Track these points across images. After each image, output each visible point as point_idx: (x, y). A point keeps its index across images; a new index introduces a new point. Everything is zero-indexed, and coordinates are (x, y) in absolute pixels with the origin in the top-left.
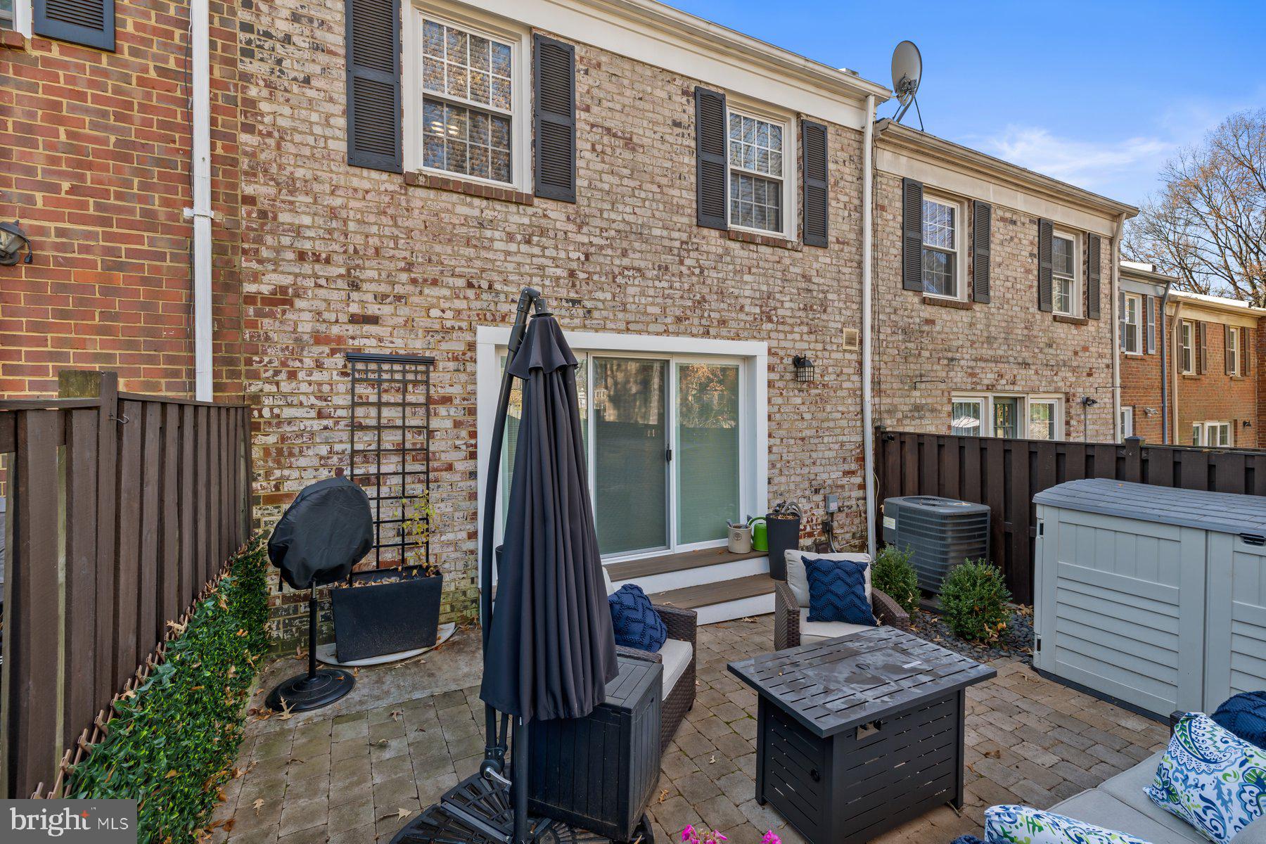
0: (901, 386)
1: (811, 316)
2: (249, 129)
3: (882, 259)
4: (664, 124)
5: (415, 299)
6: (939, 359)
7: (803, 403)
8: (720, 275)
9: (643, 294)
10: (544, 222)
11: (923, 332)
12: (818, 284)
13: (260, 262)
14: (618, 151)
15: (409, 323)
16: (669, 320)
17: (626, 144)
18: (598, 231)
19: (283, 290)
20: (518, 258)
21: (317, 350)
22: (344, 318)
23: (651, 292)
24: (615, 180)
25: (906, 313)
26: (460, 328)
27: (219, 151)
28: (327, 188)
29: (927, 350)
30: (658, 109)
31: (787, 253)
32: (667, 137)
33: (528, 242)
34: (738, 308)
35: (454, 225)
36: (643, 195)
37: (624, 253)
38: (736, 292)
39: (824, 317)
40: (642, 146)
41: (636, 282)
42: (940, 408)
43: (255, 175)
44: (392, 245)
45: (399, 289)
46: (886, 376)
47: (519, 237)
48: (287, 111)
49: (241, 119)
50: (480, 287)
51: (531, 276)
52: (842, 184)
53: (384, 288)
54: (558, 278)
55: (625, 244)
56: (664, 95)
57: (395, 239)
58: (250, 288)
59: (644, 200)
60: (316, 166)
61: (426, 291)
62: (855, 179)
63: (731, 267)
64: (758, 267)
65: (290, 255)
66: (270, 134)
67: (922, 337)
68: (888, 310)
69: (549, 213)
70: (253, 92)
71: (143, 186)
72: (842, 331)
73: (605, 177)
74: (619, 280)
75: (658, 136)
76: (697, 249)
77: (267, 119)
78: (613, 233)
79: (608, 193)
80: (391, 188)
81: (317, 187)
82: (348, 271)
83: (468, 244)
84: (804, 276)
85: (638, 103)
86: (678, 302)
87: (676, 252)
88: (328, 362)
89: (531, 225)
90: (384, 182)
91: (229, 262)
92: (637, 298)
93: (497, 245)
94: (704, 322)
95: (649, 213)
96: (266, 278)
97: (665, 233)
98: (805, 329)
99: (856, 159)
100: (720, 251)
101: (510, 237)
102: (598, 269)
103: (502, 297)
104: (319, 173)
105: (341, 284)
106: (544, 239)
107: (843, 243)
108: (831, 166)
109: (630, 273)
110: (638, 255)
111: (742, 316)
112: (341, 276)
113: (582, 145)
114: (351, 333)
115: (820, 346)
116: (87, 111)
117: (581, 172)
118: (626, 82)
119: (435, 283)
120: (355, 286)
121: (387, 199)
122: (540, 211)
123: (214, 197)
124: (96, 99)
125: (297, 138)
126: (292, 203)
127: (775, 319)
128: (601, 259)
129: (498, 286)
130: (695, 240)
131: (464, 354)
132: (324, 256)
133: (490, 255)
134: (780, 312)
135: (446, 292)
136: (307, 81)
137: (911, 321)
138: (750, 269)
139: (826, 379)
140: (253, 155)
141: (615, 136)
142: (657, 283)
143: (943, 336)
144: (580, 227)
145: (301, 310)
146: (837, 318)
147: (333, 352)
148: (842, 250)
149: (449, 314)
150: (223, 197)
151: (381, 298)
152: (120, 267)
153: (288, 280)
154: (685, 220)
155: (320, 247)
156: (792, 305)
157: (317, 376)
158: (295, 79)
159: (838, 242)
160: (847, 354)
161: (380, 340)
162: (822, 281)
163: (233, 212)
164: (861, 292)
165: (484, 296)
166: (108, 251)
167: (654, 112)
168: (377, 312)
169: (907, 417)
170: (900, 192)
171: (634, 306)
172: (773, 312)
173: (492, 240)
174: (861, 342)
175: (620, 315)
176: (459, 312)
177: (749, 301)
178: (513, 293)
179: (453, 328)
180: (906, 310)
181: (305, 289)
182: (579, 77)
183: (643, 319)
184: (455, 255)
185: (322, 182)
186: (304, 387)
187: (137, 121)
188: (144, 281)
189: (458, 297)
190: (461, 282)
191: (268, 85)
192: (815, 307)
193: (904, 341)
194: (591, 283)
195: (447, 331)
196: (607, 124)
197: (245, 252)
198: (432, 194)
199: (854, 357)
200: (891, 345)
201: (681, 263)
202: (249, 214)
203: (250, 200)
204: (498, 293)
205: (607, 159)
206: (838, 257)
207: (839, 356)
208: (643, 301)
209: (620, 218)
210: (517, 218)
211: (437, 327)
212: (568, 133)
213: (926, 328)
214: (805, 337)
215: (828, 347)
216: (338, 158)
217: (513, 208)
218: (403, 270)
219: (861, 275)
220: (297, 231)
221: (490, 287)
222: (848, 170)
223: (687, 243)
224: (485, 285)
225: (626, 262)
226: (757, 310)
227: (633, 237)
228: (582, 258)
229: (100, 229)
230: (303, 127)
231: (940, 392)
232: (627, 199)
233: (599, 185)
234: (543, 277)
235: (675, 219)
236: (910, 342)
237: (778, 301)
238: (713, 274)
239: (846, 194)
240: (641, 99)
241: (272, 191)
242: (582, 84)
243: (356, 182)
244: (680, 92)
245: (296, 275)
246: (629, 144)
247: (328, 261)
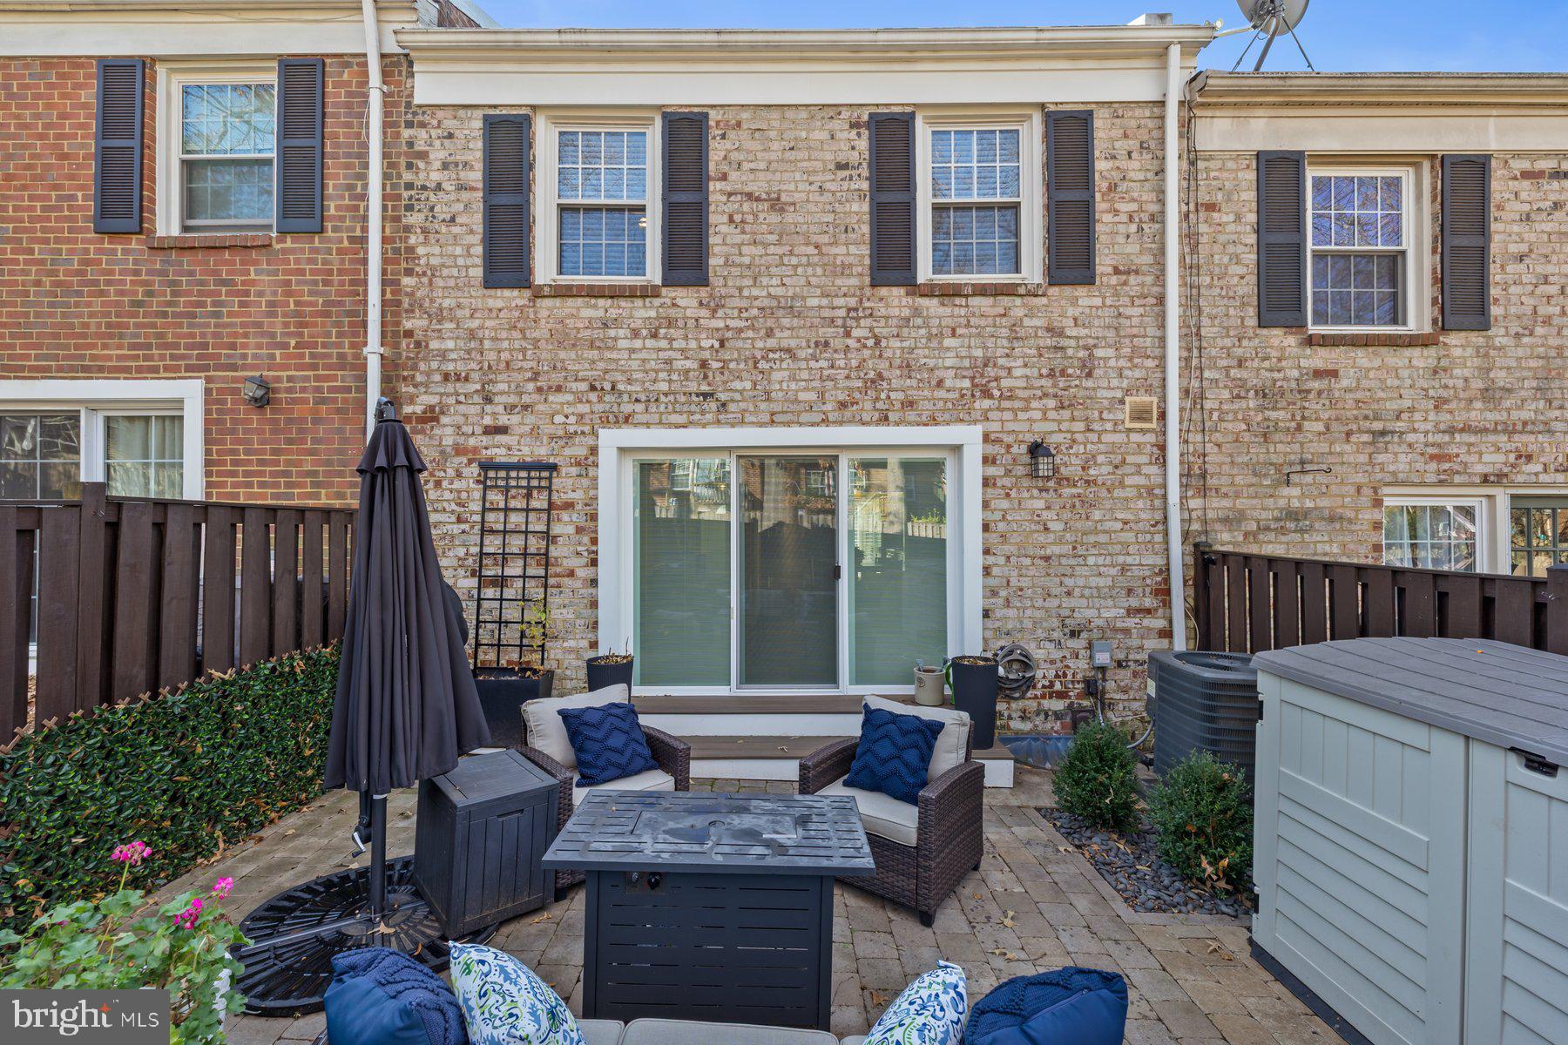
0: (1254, 480)
1: (1061, 385)
2: (409, 272)
3: (1210, 286)
4: (824, 171)
5: (540, 407)
6: (1349, 434)
7: (1048, 508)
8: (906, 344)
9: (793, 378)
10: (672, 312)
11: (1308, 391)
12: (1077, 338)
13: (415, 386)
14: (761, 216)
15: (535, 431)
16: (829, 407)
17: (772, 207)
18: (736, 312)
19: (431, 408)
20: (643, 355)
21: (457, 460)
22: (479, 430)
23: (805, 375)
24: (759, 250)
25: (1266, 364)
26: (583, 433)
27: (389, 296)
28: (467, 313)
29: (1317, 419)
30: (815, 154)
31: (1018, 301)
32: (828, 186)
33: (655, 336)
34: (934, 383)
35: (578, 330)
36: (794, 261)
37: (770, 333)
38: (931, 363)
39: (1089, 383)
40: (794, 204)
41: (784, 365)
42: (1350, 514)
43: (413, 311)
44: (521, 357)
45: (526, 399)
46: (1220, 465)
47: (644, 332)
48: (437, 250)
49: (404, 265)
50: (602, 389)
51: (657, 371)
52: (1123, 186)
53: (513, 399)
54: (688, 371)
55: (770, 323)
56: (825, 135)
57: (523, 350)
58: (408, 409)
59: (795, 267)
60: (459, 294)
61: (551, 398)
62: (1150, 175)
63: (923, 331)
64: (968, 325)
65: (437, 377)
66: (424, 274)
67: (1305, 399)
68: (1224, 363)
69: (679, 302)
70: (412, 240)
71: (340, 335)
72: (1122, 402)
73: (745, 249)
74: (763, 365)
75: (815, 187)
76: (871, 315)
77: (423, 261)
78: (755, 312)
79: (749, 266)
80: (521, 302)
81: (459, 313)
82: (483, 386)
83: (592, 346)
84: (1049, 329)
85: (788, 155)
86: (842, 384)
87: (840, 322)
88: (466, 471)
89: (657, 318)
90: (514, 298)
91: (394, 388)
92: (785, 385)
93: (622, 344)
94: (880, 405)
95: (803, 281)
96: (419, 400)
97: (825, 302)
98: (1051, 403)
99: (1153, 145)
100: (906, 312)
101: (636, 334)
102: (736, 355)
103: (625, 397)
104: (461, 300)
105: (477, 399)
106: (672, 331)
107: (1128, 273)
108: (1101, 165)
109: (777, 356)
110: (787, 333)
111: (941, 394)
112: (477, 391)
113: (716, 218)
114: (484, 444)
115: (1080, 426)
116: (305, 283)
117: (716, 249)
118: (773, 134)
119: (559, 389)
120: (488, 400)
121: (517, 314)
122: (668, 301)
123: (383, 334)
124: (313, 272)
125: (445, 272)
126: (439, 331)
127: (996, 393)
128: (740, 344)
129: (621, 387)
130: (867, 304)
131: (586, 459)
132: (463, 374)
133: (614, 355)
134: (1005, 383)
135: (570, 397)
136: (453, 220)
137: (1276, 375)
138: (954, 330)
139: (1092, 472)
140: (412, 294)
141: (758, 199)
142: (812, 364)
143: (1359, 395)
144: (715, 311)
145: (445, 426)
146: (1115, 383)
147: (470, 462)
148: (1125, 283)
149: (572, 419)
150: (391, 333)
151: (510, 409)
152: (323, 401)
153: (434, 400)
154: (854, 281)
155: (460, 367)
156: (1028, 371)
157: (457, 485)
158: (444, 221)
159: (1117, 271)
160: (1135, 437)
161: (509, 449)
162: (1083, 332)
163: (396, 345)
164: (1163, 340)
165: (607, 398)
166: (318, 390)
167: (809, 160)
168: (507, 423)
169: (1268, 529)
170: (1251, 176)
171: (781, 394)
172: (994, 384)
173: (615, 339)
174: (1163, 416)
175: (763, 406)
176: (581, 416)
177: (951, 373)
178: (637, 393)
179: (576, 433)
180: (1264, 359)
181: (449, 406)
182: (713, 144)
183: (793, 407)
184: (578, 360)
185: (463, 308)
186: (447, 495)
187: (336, 283)
188: (338, 411)
189: (581, 401)
190: (584, 386)
191: (425, 231)
192: (1070, 371)
193: (1262, 408)
194: (726, 373)
195: (570, 436)
196: (747, 189)
197: (405, 379)
198: (558, 302)
199: (1151, 438)
200: (1230, 417)
201: (848, 334)
202: (408, 346)
203: (409, 334)
204: (620, 393)
205: (748, 228)
206: (1116, 295)
207: (1119, 438)
208: (793, 386)
209: (764, 293)
210: (643, 312)
211: (561, 433)
212: (700, 210)
213: (1316, 385)
214: (1052, 415)
215: (1096, 426)
216: (477, 283)
217: (638, 302)
218: (530, 380)
219: (1162, 317)
220: (443, 355)
221: (613, 388)
222: (1137, 167)
223: (856, 310)
224: (608, 386)
225: (771, 343)
226: (967, 383)
227: (780, 313)
228: (717, 345)
229: (311, 373)
230: (449, 262)
231: (1352, 490)
232: (773, 270)
233: (738, 260)
234: (670, 372)
235: (839, 282)
236: (1274, 409)
237: (1002, 367)
238: (895, 343)
239: (1134, 200)
240: (792, 149)
241: (424, 323)
242: (717, 151)
243: (491, 303)
244: (847, 126)
245: (441, 395)
246: (776, 204)
247: (467, 379)
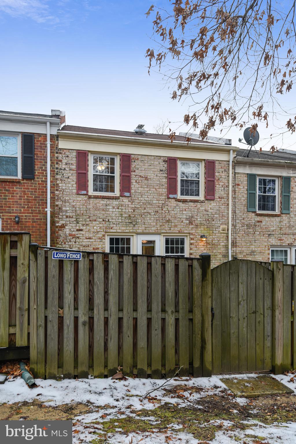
0: (246, 244)
1: (208, 222)
2: (57, 190)
3: (238, 202)
4: (157, 171)
5: (91, 225)
6: (264, 235)
7: (205, 250)
8: (175, 212)
9: (150, 219)
10: (122, 203)
11: (256, 225)
12: (211, 212)
13: (59, 219)
14: (143, 181)
15: (89, 231)
16: (158, 226)
17: (146, 179)
18: (137, 203)
19: (63, 224)
20: (115, 213)
21: (70, 237)
22: (75, 230)
23: (153, 219)
24: (142, 189)
25: (248, 219)
26: (101, 231)
27: (52, 196)
28: (72, 201)
29: (258, 231)
30: (155, 167)
31: (199, 204)
32: (158, 175)
33: (118, 208)
34: (181, 222)
35: (100, 206)
36: (150, 192)
37: (145, 209)
38: (180, 217)
39: (213, 222)
40: (150, 179)
41: (148, 216)
42: (264, 251)
43: (58, 200)
44: (86, 212)
45: (87, 223)
46: (239, 241)
47: (116, 207)
48: (64, 185)
49: (56, 188)
50: (106, 221)
51: (119, 217)
52: (221, 179)
53: (84, 223)
54: (126, 217)
55: (145, 206)
56: (157, 163)
57: (86, 211)
58: (57, 225)
59: (151, 193)
60: (70, 196)
61: (93, 223)
62: (226, 177)
63: (179, 210)
64: (188, 208)
65: (65, 217)
66: (61, 191)
67: (256, 227)
68: (240, 219)
69: (123, 200)
70: (58, 182)
71: (39, 205)
72: (220, 226)
73: (139, 189)
74: (143, 216)
75: (155, 175)
76: (167, 205)
77: (61, 188)
78: (141, 203)
79: (140, 193)
80: (86, 199)
81: (70, 201)
82: (76, 219)
83: (103, 210)
84: (205, 210)
85: (149, 167)
86: (161, 221)
87: (161, 207)
88: (72, 240)
89: (119, 204)
90: (84, 198)
91: (53, 219)
92: (148, 221)
93: (110, 210)
94: (169, 226)
95: (152, 197)
96: (60, 222)
97: (157, 202)
98: (206, 227)
99: (227, 170)
100: (175, 205)
101: (114, 208)
102: (137, 214)
103: (111, 223)
104: (71, 198)
105: (75, 222)
106: (122, 207)
107: (222, 198)
108: (217, 174)
109: (146, 214)
110: (149, 209)
111: (182, 224)
112: (75, 221)
113: (133, 181)
114: (77, 233)
115: (211, 232)
116: (29, 191)
117: (133, 188)
118: (146, 162)
119: (95, 220)
120: (78, 223)
121: (85, 202)
122: (121, 200)
123: (51, 206)
124: (31, 189)
125: (66, 191)
126: (65, 205)
127: (194, 224)
128: (138, 211)
129: (110, 220)
130: (167, 203)
131: (102, 237)
132: (71, 216)
133: (108, 213)
134: (196, 222)
135: (98, 223)
136: (68, 178)
137: (250, 222)
138: (185, 210)
139: (214, 242)
140: (58, 196)
141: (142, 177)
142: (154, 216)
143: (266, 226)
144: (132, 203)
145: (67, 229)
146: (218, 222)
147: (73, 238)
148: (221, 201)
149: (98, 228)
150: (53, 206)
151: (83, 225)
152: (35, 222)
153: (64, 222)
154: (164, 197)
155: (71, 214)
156: (201, 219)
157: (70, 243)
158: (66, 178)
159: (219, 198)
160: (222, 234)
161: (83, 235)
162: (212, 211)
163: (54, 208)
164: (228, 213)
165: (107, 223)
166: (33, 219)
167: (154, 168)
168: (82, 228)
169: (248, 255)
170: (246, 178)
171: (147, 223)
172: (194, 222)
173: (109, 209)
174: (228, 230)
175: (143, 226)
176: (101, 227)
177: (185, 219)
178: (114, 222)
179: (99, 231)
180: (248, 218)
181: (68, 224)
182: (132, 163)
183: (150, 226)
184: (100, 213)
185: (71, 200)
186: (67, 246)
187: (38, 192)
188: (39, 224)
189: (100, 224)
190: (101, 220)
191: (61, 180)
192: (209, 220)
193: (247, 229)
194: (135, 217)
195: (98, 232)
196: (140, 175)
197: (56, 217)
198: (95, 199)
199: (225, 235)
200: (241, 230)
201: (162, 210)
202: (57, 208)
203: (57, 206)
204: (110, 222)
205: (140, 184)
206: (219, 203)
207: (219, 234)
208: (150, 221)
209: (144, 199)
210: (115, 203)
211: (96, 231)
212: (129, 178)
213: (258, 224)
214: (206, 229)
215: (215, 232)
216: (75, 194)
217: (114, 200)
218: (88, 218)
219: (228, 208)
220: (66, 211)
221: (108, 221)
222: (224, 175)
223: (164, 204)
224: (107, 220)
225: (145, 211)
226: (188, 222)
227: (147, 204)
228: (133, 211)
229: (31, 215)
230: (67, 188)
231: (264, 246)
232: (146, 194)
233: (138, 191)
234: (122, 217)
235: (160, 197)
236: (250, 229)
237: (195, 218)
238: (173, 212)
239: (223, 182)
240: (150, 166)
241: (61, 203)
242: (133, 165)
243: (78, 199)
244: (162, 161)
245: (66, 221)
246: (146, 178)
247: (72, 217)
